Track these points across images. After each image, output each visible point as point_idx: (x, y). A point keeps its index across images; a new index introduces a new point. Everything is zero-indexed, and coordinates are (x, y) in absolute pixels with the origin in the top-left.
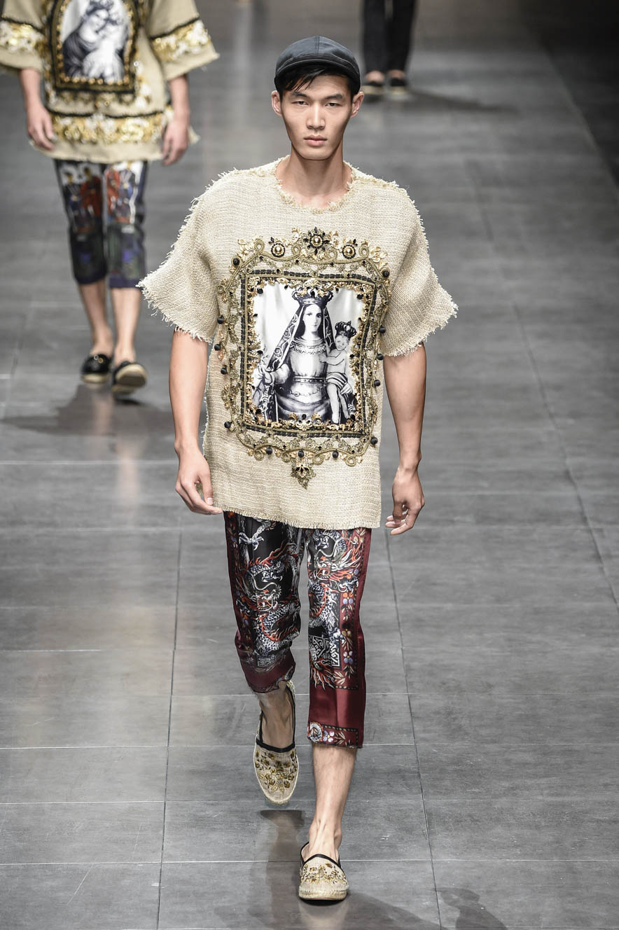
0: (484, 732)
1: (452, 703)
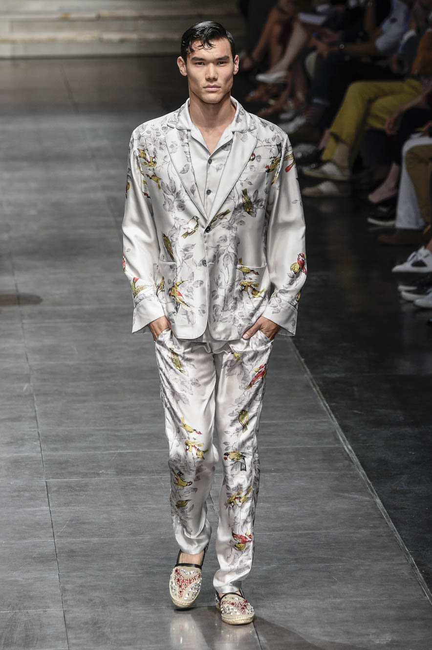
0: (122, 637)
1: (98, 615)
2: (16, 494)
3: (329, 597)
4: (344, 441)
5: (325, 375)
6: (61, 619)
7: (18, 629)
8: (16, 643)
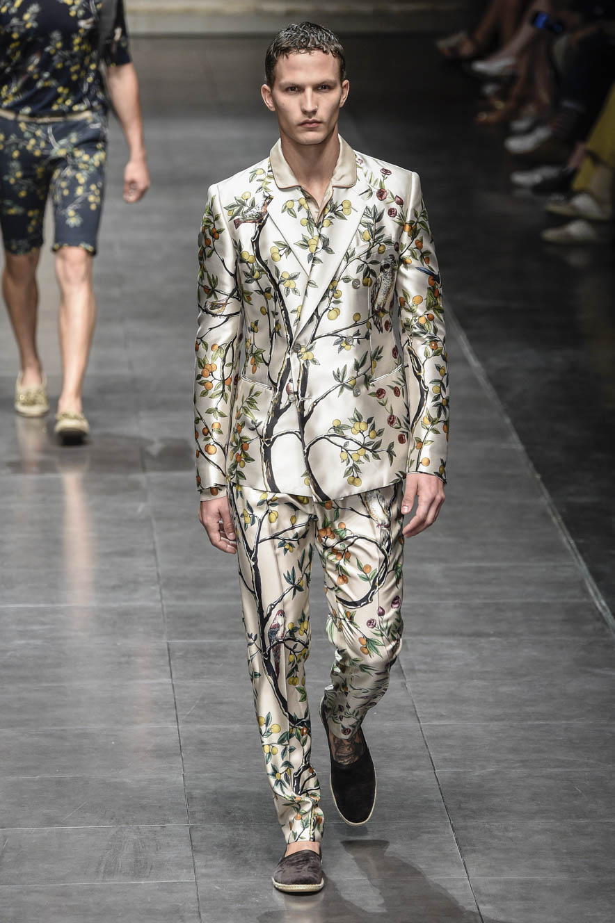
1: (238, 835)
2: (123, 659)
3: (570, 817)
4: (596, 594)
5: (571, 499)
6: (185, 838)
7: (125, 851)
8: (121, 871)
